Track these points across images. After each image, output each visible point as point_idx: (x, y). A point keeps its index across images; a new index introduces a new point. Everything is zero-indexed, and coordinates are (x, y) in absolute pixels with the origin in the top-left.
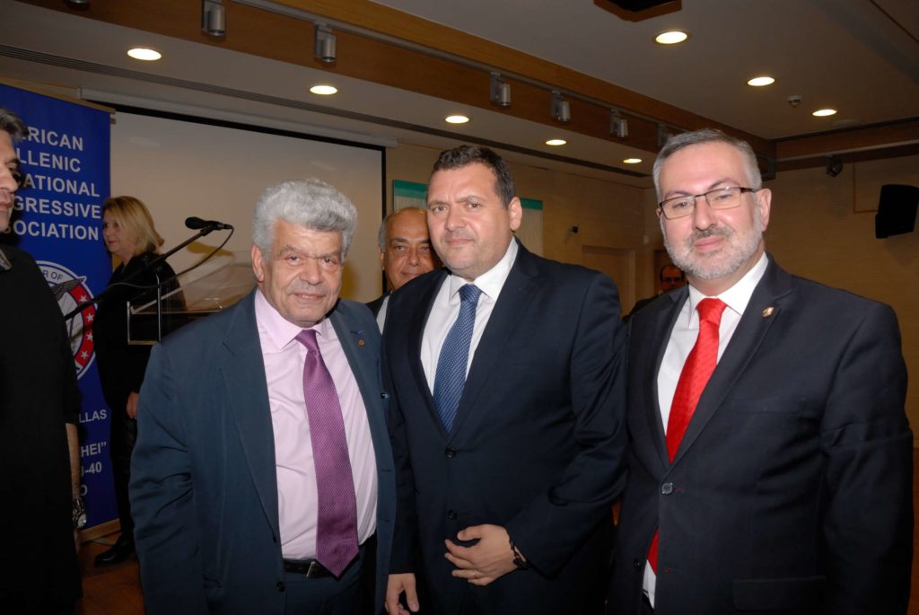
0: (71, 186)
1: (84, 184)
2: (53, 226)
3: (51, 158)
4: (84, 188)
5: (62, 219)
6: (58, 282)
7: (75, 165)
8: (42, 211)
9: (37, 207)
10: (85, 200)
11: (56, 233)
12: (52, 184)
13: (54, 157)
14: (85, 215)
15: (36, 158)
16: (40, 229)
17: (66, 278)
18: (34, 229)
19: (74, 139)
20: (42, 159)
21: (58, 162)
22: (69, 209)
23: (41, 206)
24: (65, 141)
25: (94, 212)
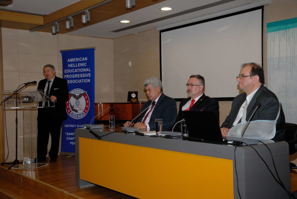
0: (84, 70)
1: (87, 69)
2: (80, 80)
3: (80, 64)
4: (87, 70)
5: (83, 78)
6: (81, 93)
7: (85, 65)
8: (78, 77)
9: (77, 76)
10: (87, 72)
11: (81, 82)
12: (81, 70)
13: (81, 64)
14: (87, 76)
15: (77, 65)
16: (78, 81)
17: (83, 92)
18: (77, 81)
19: (85, 58)
20: (79, 65)
21: (82, 65)
22: (84, 75)
23: (78, 76)
24: (83, 59)
25: (89, 75)
